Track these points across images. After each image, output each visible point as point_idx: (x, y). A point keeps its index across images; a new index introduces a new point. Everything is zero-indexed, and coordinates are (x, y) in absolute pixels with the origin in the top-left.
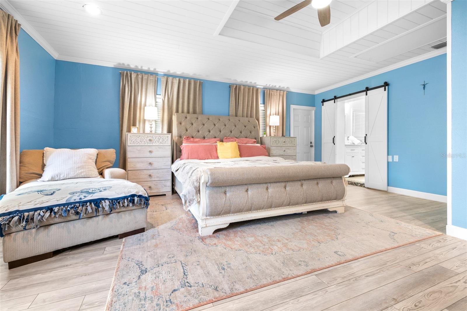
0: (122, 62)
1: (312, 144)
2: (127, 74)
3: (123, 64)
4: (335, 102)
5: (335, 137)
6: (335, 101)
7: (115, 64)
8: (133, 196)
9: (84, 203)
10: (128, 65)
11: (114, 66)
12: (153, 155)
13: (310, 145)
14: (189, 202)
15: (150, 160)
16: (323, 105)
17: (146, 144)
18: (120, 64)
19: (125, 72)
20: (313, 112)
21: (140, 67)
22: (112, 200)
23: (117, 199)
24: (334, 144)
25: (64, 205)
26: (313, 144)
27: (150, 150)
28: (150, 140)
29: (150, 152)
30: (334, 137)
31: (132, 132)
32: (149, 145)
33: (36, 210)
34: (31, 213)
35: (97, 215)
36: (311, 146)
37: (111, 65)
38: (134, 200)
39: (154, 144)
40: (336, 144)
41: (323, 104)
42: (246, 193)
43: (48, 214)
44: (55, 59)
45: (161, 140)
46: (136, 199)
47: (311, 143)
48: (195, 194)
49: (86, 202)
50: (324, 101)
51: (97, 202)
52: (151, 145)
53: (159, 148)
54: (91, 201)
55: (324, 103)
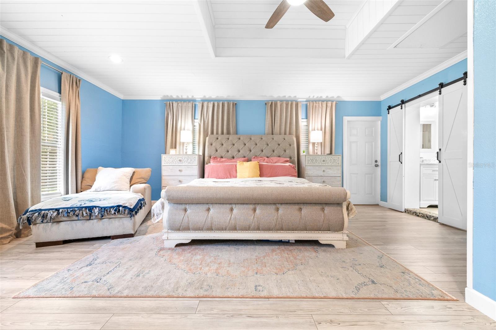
0: (166, 94)
1: (377, 163)
2: (169, 104)
3: (167, 96)
4: (402, 109)
5: (403, 153)
6: (402, 107)
7: (162, 96)
8: (119, 206)
9: (81, 208)
10: (171, 96)
11: (161, 98)
12: (182, 173)
13: (374, 164)
14: (157, 216)
15: (180, 178)
16: (389, 114)
17: (177, 164)
18: (165, 96)
19: (168, 102)
20: (379, 122)
21: (180, 97)
22: (102, 208)
23: (105, 208)
24: (401, 163)
25: (67, 208)
26: (379, 163)
27: (180, 169)
28: (180, 161)
29: (180, 171)
30: (401, 153)
31: (171, 154)
32: (179, 164)
33: (49, 210)
34: (46, 212)
35: (91, 218)
36: (377, 166)
37: (159, 98)
38: (119, 210)
39: (183, 164)
40: (403, 163)
41: (389, 112)
42: (207, 212)
43: (55, 214)
44: (122, 99)
45: (189, 161)
46: (121, 208)
47: (376, 161)
48: (161, 209)
49: (83, 207)
50: (390, 108)
51: (91, 209)
52: (181, 164)
53: (188, 167)
54: (86, 208)
55: (390, 110)
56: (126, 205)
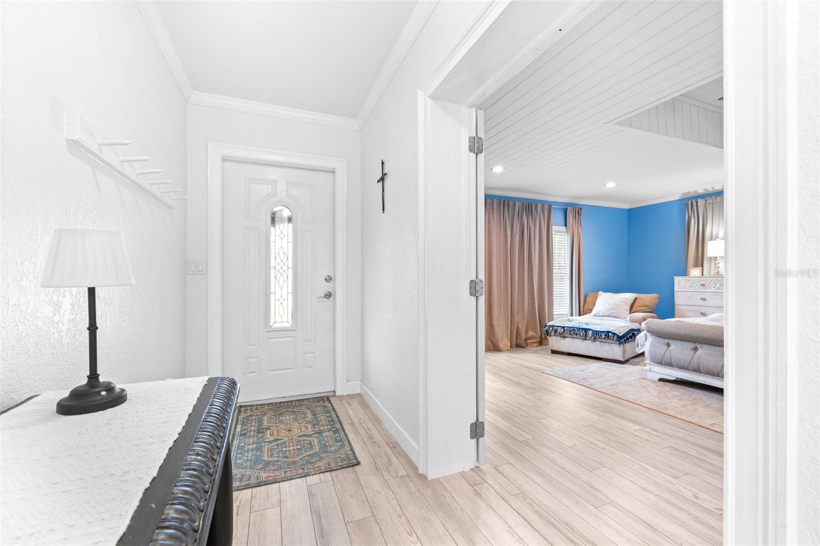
0: (686, 191)
2: (692, 203)
3: (689, 193)
7: (680, 195)
8: (609, 332)
9: (579, 329)
10: (695, 191)
11: (680, 197)
12: (706, 303)
14: (641, 346)
15: (703, 310)
17: (698, 290)
18: (685, 194)
19: (690, 202)
21: (710, 189)
22: (594, 331)
23: (597, 331)
25: (570, 327)
27: (703, 297)
28: (703, 285)
29: (704, 299)
31: (691, 275)
32: (701, 290)
33: (559, 326)
34: (557, 328)
35: (587, 339)
37: (676, 198)
38: (609, 335)
39: (708, 290)
43: (562, 330)
44: (628, 208)
45: (718, 285)
46: (610, 334)
48: (644, 340)
49: (580, 328)
51: (586, 330)
52: (705, 290)
53: (715, 295)
54: (583, 329)
56: (615, 332)
